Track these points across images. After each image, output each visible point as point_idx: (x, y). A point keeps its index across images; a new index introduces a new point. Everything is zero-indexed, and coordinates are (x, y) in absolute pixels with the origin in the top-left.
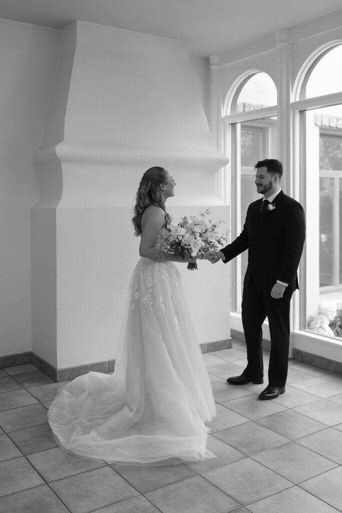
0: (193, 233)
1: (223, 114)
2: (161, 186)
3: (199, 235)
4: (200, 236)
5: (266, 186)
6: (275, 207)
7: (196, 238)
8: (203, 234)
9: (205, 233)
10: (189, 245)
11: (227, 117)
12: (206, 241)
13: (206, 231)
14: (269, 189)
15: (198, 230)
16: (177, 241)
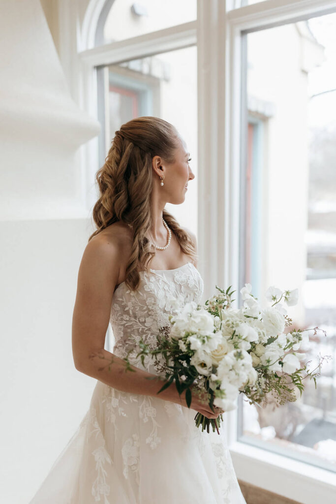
0: (234, 337)
1: (81, 47)
2: (155, 162)
3: (249, 347)
4: (249, 352)
7: (239, 355)
8: (259, 349)
9: (265, 345)
10: (214, 370)
11: (88, 52)
12: (263, 370)
13: (271, 340)
15: (250, 332)
16: (183, 347)
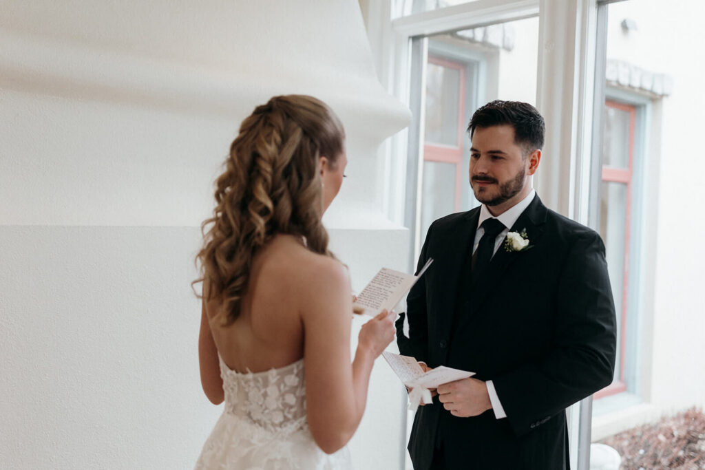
1: (395, 14)
5: (507, 185)
6: (527, 241)
11: (404, 20)
14: (514, 193)
